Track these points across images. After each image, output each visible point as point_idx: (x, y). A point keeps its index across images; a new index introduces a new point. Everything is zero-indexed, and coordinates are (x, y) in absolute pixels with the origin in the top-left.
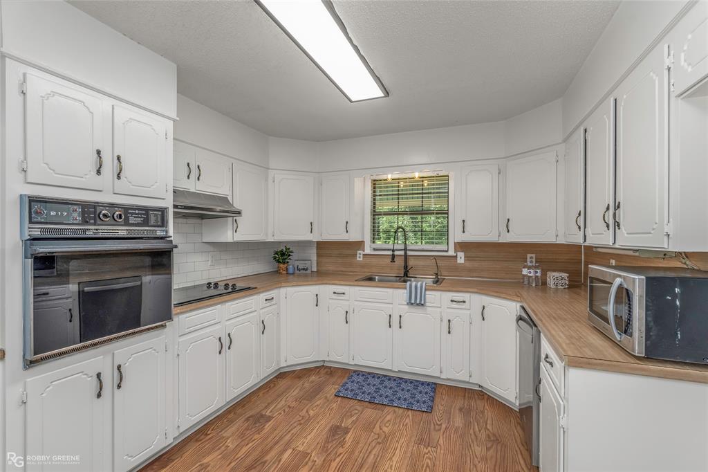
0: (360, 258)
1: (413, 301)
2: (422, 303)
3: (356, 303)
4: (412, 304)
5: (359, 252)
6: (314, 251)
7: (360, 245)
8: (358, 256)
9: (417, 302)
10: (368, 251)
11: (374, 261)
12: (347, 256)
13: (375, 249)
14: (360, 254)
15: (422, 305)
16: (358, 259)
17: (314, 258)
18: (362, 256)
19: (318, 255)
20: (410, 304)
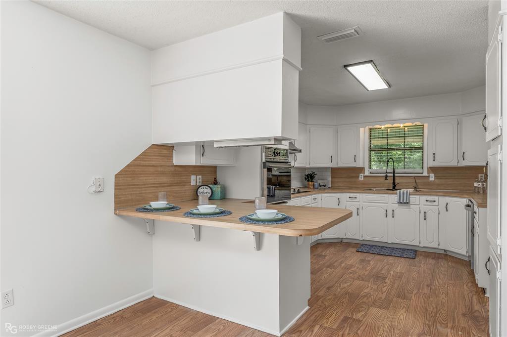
0: (361, 178)
1: (401, 201)
2: (408, 201)
3: (364, 203)
4: (401, 203)
5: (361, 174)
6: (329, 174)
7: (361, 170)
8: (360, 177)
9: (404, 203)
10: (367, 173)
11: (371, 180)
12: (352, 177)
13: (371, 173)
14: (361, 176)
15: (408, 203)
16: (360, 179)
17: (330, 179)
18: (363, 177)
19: (332, 177)
20: (400, 203)
